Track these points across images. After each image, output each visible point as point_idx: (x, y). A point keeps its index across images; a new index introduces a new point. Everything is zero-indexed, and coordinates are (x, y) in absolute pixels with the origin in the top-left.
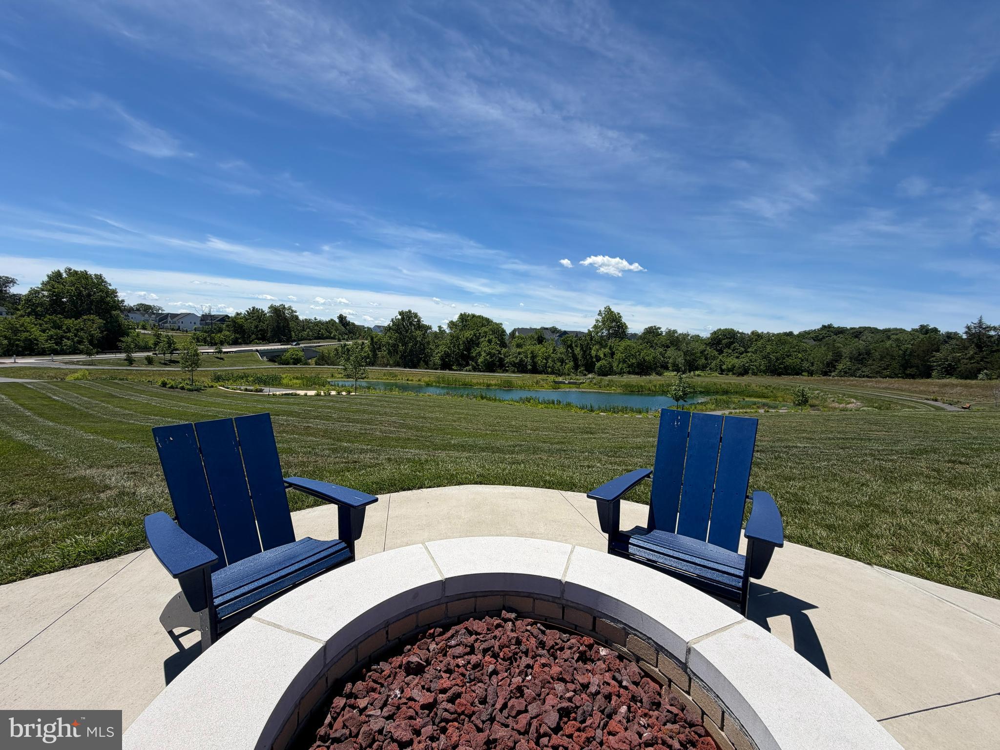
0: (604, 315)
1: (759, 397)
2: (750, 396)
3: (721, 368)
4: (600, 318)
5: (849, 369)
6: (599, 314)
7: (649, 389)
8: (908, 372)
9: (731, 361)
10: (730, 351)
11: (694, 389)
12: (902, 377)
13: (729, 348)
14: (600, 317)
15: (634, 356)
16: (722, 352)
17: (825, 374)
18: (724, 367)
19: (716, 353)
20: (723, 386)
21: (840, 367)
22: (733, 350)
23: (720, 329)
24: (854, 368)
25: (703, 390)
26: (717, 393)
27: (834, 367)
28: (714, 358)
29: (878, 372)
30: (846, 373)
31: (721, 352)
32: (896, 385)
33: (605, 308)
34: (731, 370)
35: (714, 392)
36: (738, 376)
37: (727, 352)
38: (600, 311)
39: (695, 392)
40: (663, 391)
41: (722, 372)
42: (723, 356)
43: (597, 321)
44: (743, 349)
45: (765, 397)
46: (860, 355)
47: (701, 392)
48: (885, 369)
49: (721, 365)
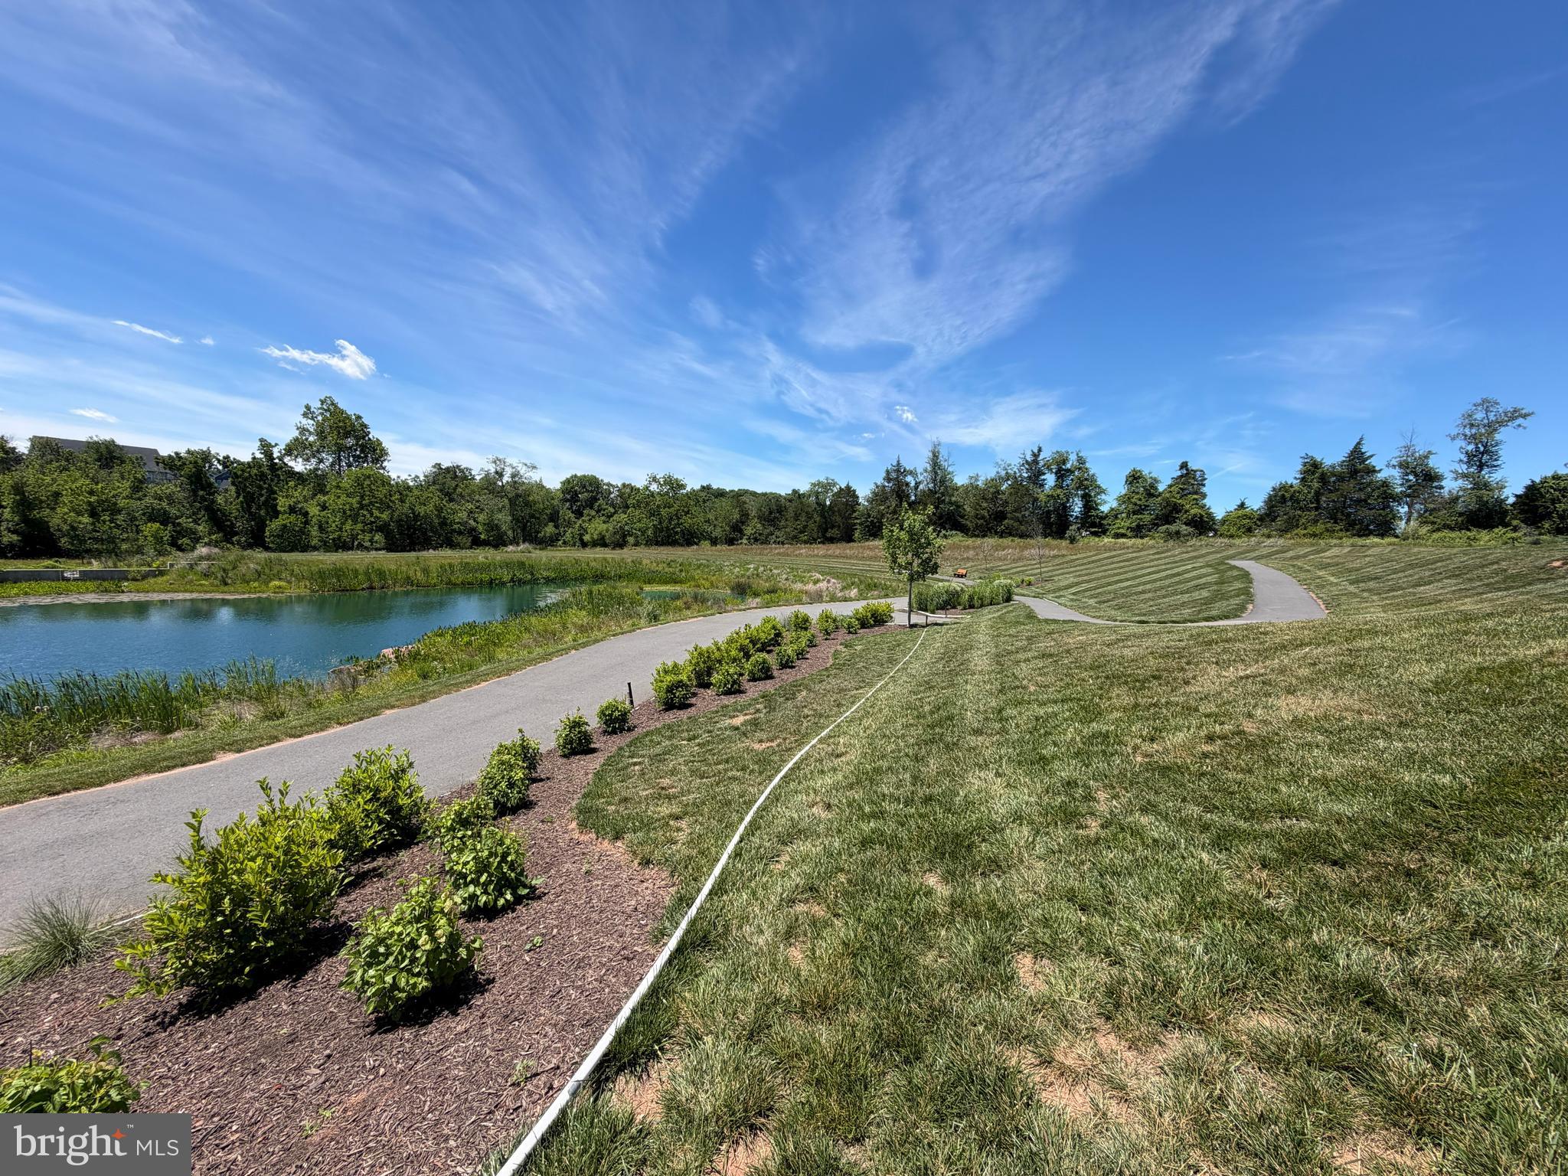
0: (320, 418)
1: (666, 583)
2: (649, 582)
3: (581, 540)
4: (309, 424)
5: (760, 534)
6: (305, 415)
7: (408, 580)
8: (828, 535)
9: (597, 527)
10: (593, 513)
11: (532, 574)
12: (823, 543)
13: (591, 508)
14: (311, 422)
15: (385, 506)
16: (581, 515)
17: (731, 542)
18: (587, 538)
19: (572, 515)
20: (593, 564)
21: (749, 531)
22: (598, 511)
23: (576, 476)
24: (766, 532)
25: (553, 575)
26: (582, 579)
27: (741, 531)
28: (569, 524)
29: (795, 537)
30: (756, 540)
31: (579, 514)
32: (838, 552)
33: (322, 402)
34: (601, 542)
35: (576, 579)
36: (613, 549)
37: (589, 515)
38: (308, 407)
39: (534, 581)
40: (449, 583)
41: (584, 545)
42: (584, 521)
43: (303, 430)
44: (612, 510)
45: (676, 582)
46: (771, 513)
47: (549, 581)
48: (801, 532)
49: (581, 535)
